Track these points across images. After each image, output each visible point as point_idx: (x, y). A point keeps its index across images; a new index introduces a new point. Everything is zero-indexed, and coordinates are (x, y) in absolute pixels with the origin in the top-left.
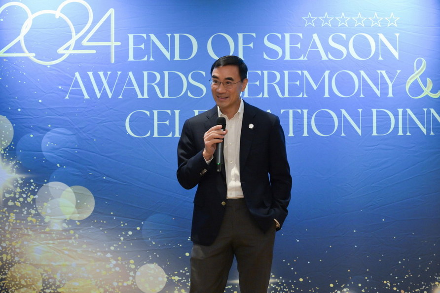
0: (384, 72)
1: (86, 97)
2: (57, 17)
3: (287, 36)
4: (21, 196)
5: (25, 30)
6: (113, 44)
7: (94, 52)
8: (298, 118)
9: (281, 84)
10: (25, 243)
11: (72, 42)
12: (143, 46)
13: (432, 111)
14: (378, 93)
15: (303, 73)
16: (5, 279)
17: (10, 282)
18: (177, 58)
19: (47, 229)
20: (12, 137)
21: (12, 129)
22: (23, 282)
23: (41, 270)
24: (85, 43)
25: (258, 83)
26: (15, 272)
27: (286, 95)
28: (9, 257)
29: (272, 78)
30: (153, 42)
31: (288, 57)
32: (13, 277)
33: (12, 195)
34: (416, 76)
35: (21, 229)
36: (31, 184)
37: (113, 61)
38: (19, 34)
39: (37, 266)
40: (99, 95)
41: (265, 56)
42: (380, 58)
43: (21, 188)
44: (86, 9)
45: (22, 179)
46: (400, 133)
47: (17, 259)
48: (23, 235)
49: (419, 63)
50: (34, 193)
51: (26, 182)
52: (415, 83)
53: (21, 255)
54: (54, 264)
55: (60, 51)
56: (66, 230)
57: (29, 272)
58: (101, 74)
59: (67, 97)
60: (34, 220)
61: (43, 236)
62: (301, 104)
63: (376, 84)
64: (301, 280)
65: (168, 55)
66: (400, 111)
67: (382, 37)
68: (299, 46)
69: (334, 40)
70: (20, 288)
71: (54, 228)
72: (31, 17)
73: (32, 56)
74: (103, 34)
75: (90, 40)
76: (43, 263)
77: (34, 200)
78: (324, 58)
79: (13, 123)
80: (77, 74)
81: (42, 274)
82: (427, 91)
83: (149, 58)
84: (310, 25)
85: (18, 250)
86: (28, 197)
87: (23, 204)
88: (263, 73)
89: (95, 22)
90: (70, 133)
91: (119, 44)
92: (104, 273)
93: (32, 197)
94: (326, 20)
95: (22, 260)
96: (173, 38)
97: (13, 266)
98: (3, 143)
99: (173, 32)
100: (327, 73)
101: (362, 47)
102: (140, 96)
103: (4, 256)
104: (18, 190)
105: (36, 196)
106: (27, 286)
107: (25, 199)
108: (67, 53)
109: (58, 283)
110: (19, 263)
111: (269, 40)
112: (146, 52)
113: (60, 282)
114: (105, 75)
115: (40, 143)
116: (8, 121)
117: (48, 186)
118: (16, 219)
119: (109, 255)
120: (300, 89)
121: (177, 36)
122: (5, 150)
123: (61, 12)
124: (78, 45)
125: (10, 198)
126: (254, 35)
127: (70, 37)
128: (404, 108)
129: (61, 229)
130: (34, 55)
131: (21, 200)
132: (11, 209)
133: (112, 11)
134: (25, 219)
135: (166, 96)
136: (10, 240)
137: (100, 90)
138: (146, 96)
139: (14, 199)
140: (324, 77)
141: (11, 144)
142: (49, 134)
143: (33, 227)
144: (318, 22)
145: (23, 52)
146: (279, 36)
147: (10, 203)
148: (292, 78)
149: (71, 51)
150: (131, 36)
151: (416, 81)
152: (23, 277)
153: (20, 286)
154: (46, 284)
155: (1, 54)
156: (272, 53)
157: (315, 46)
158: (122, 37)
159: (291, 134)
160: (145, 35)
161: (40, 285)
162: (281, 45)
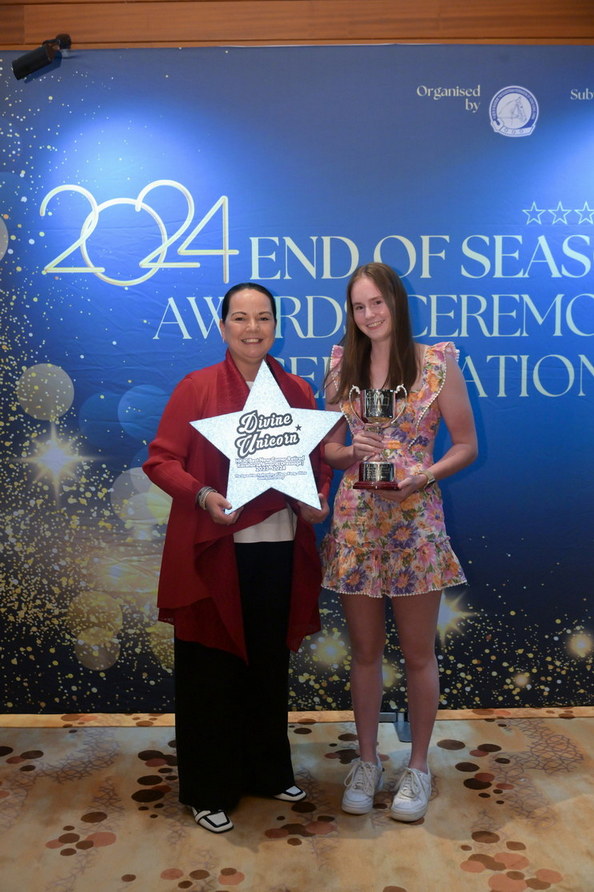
1: (187, 336)
2: (138, 209)
3: (499, 239)
4: (87, 490)
5: (89, 228)
6: (227, 252)
7: (197, 265)
8: (513, 369)
9: (488, 316)
10: (96, 560)
11: (162, 250)
12: (273, 257)
15: (521, 299)
16: (65, 614)
17: (73, 619)
18: (327, 275)
19: (129, 540)
20: (72, 398)
21: (71, 386)
22: (93, 619)
23: (120, 601)
24: (182, 250)
25: (452, 314)
26: (80, 603)
27: (496, 333)
28: (71, 582)
29: (474, 306)
30: (290, 251)
31: (498, 274)
32: (79, 612)
33: (74, 488)
35: (88, 539)
36: (103, 471)
37: (227, 280)
38: (77, 237)
39: (114, 595)
40: (205, 334)
41: (464, 273)
43: (88, 477)
44: (182, 197)
45: (89, 464)
47: (83, 584)
48: (92, 548)
50: (107, 485)
51: (95, 469)
53: (89, 578)
54: (139, 591)
55: (145, 263)
56: (157, 541)
57: (103, 604)
58: (209, 300)
59: (156, 337)
60: (108, 525)
61: (122, 549)
62: (518, 347)
64: (513, 613)
65: (312, 270)
68: (516, 255)
69: (572, 245)
70: (88, 627)
71: (140, 538)
72: (97, 209)
73: (99, 271)
74: (210, 237)
75: (191, 247)
76: (124, 590)
77: (108, 495)
78: (555, 274)
79: (72, 378)
80: (171, 301)
81: (122, 607)
83: (283, 275)
84: (534, 222)
85: (84, 572)
86: (98, 490)
87: (92, 502)
88: (460, 299)
89: (198, 219)
90: (163, 392)
91: (236, 252)
93: (105, 490)
94: (560, 214)
95: (92, 586)
96: (320, 243)
97: (77, 594)
98: (58, 408)
99: (321, 234)
100: (559, 298)
103: (64, 581)
104: (84, 480)
105: (112, 490)
106: (98, 625)
107: (94, 494)
108: (156, 267)
109: (146, 620)
110: (86, 590)
111: (471, 246)
112: (279, 266)
113: (149, 617)
114: (215, 302)
115: (116, 408)
116: (65, 375)
117: (129, 474)
118: (81, 525)
120: (517, 324)
121: (327, 240)
122: (61, 419)
123: (145, 201)
124: (172, 255)
125: (71, 492)
126: (447, 238)
127: (159, 242)
129: (150, 539)
130: (103, 270)
131: (88, 495)
132: (72, 509)
133: (224, 200)
134: (95, 523)
135: (311, 335)
136: (73, 557)
137: (207, 326)
139: (77, 494)
140: (555, 305)
141: (70, 410)
142: (129, 394)
143: (107, 536)
144: (546, 218)
145: (85, 265)
146: (486, 239)
147: (71, 501)
148: (506, 305)
149: (161, 264)
150: (255, 241)
152: (92, 611)
153: (88, 625)
154: (128, 621)
155: (51, 268)
156: (475, 267)
157: (541, 255)
158: (240, 242)
159: (502, 394)
160: (276, 239)
161: (119, 622)
162: (489, 253)
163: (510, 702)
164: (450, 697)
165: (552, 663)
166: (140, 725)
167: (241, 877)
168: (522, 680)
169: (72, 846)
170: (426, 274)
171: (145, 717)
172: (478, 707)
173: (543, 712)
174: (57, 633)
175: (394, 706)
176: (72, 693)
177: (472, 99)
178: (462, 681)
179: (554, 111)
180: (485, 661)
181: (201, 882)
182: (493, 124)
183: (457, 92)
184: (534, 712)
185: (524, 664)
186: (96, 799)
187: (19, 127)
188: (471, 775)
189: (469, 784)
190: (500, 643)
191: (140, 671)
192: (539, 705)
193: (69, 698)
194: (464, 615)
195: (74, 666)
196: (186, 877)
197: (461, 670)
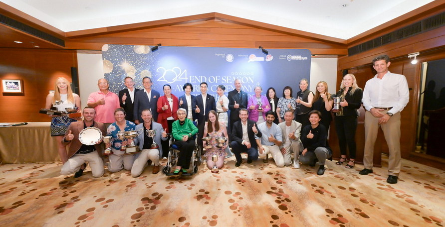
0: (250, 86)
2: (172, 71)
5: (164, 74)
6: (186, 78)
7: (182, 80)
11: (176, 78)
14: (248, 91)
15: (231, 86)
24: (179, 78)
38: (162, 76)
42: (249, 83)
44: (178, 69)
55: (173, 80)
59: (175, 91)
63: (248, 89)
65: (199, 81)
67: (249, 77)
72: (166, 71)
73: (166, 81)
74: (184, 76)
75: (181, 77)
84: (233, 74)
89: (182, 73)
94: (237, 73)
99: (200, 76)
101: (245, 80)
108: (175, 80)
127: (176, 76)
133: (186, 70)
144: (235, 74)
145: (164, 79)
146: (225, 77)
155: (158, 80)
158: (188, 77)
160: (194, 76)
162: (226, 79)
170: (216, 82)
177: (223, 56)
179: (236, 58)
182: (227, 60)
183: (221, 55)
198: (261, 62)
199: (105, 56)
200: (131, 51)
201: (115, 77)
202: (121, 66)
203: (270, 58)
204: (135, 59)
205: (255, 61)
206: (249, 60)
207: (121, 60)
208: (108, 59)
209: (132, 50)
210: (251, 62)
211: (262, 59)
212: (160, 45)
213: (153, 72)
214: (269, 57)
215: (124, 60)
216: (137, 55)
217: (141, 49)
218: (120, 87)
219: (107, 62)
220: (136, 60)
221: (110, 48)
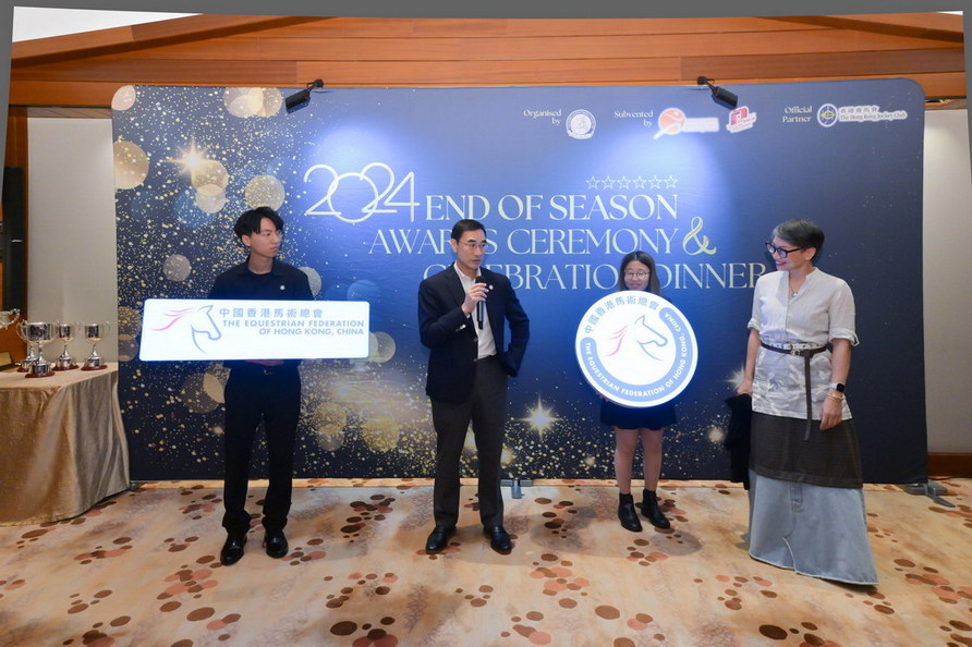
0: (662, 231)
1: (388, 252)
2: (361, 179)
3: (572, 197)
5: (332, 190)
6: (413, 204)
7: (395, 211)
8: (581, 272)
9: (566, 242)
10: (331, 383)
11: (375, 203)
12: (439, 207)
13: (708, 266)
14: (656, 249)
15: (586, 232)
16: (312, 416)
17: (316, 419)
19: (352, 371)
20: (320, 286)
21: (320, 280)
22: (328, 419)
23: (345, 408)
24: (387, 203)
25: (544, 241)
26: (321, 409)
27: (571, 252)
28: (316, 396)
29: (557, 236)
30: (450, 204)
31: (572, 217)
32: (320, 415)
34: (693, 234)
35: (327, 371)
37: (412, 220)
38: (325, 194)
39: (342, 404)
40: (399, 251)
41: (551, 217)
42: (659, 218)
44: (388, 172)
46: (677, 286)
48: (329, 376)
49: (696, 222)
52: (692, 240)
53: (327, 394)
54: (357, 402)
55: (365, 210)
56: (368, 372)
57: (335, 410)
58: (402, 231)
59: (371, 252)
60: (340, 363)
61: (348, 377)
62: (584, 259)
63: (654, 242)
64: (584, 419)
66: (677, 266)
67: (660, 198)
68: (582, 207)
69: (615, 201)
71: (359, 370)
72: (338, 179)
73: (338, 214)
74: (403, 195)
75: (392, 201)
76: (348, 401)
78: (606, 217)
79: (321, 275)
80: (380, 231)
81: (346, 412)
82: (703, 248)
83: (445, 217)
84: (593, 188)
85: (324, 390)
88: (549, 232)
89: (395, 185)
90: (374, 284)
91: (418, 204)
92: (403, 410)
94: (608, 183)
95: (329, 399)
96: (467, 199)
97: (319, 404)
99: (467, 194)
100: (608, 232)
101: (642, 207)
102: (437, 252)
103: (312, 396)
106: (332, 423)
108: (371, 212)
109: (361, 420)
110: (325, 401)
111: (555, 201)
112: (443, 212)
113: (363, 419)
114: (406, 233)
115: (347, 293)
116: (317, 273)
118: (324, 362)
119: (408, 395)
120: (583, 246)
121: (471, 198)
123: (365, 174)
124: (381, 205)
126: (541, 197)
127: (374, 198)
128: (681, 263)
129: (364, 371)
130: (340, 213)
133: (411, 175)
134: (332, 361)
137: (400, 246)
138: (442, 252)
140: (606, 235)
142: (354, 285)
144: (600, 185)
145: (330, 211)
146: (565, 197)
148: (576, 236)
149: (374, 211)
150: (429, 198)
151: (693, 239)
152: (328, 414)
153: (326, 423)
154: (350, 421)
155: (309, 212)
156: (558, 213)
157: (597, 207)
158: (420, 198)
159: (575, 287)
160: (441, 197)
161: (344, 421)
162: (567, 206)
163: (583, 475)
164: (546, 471)
165: (609, 451)
166: (355, 486)
167: (396, 578)
168: (591, 461)
169: (298, 559)
170: (529, 217)
171: (359, 481)
172: (563, 478)
173: (606, 482)
174: (306, 427)
175: (511, 476)
176: (313, 465)
177: (556, 118)
178: (553, 461)
179: (605, 123)
180: (567, 448)
181: (372, 581)
182: (569, 131)
183: (547, 113)
184: (600, 482)
185: (592, 451)
186: (319, 531)
187: (292, 131)
188: (550, 520)
189: (548, 525)
190: (576, 437)
191: (356, 451)
192: (603, 478)
193: (312, 469)
194: (554, 420)
195: (315, 448)
196: (363, 578)
197: (553, 454)
198: (705, 137)
199: (123, 129)
200: (213, 108)
201: (153, 202)
202: (178, 161)
203: (743, 121)
204: (226, 137)
205: (682, 133)
206: (656, 128)
207: (176, 143)
208: (131, 137)
209: (217, 104)
210: (665, 136)
211: (710, 124)
212: (319, 84)
213: (291, 184)
214: (738, 118)
215: (189, 139)
216: (236, 123)
217: (252, 102)
218: (170, 237)
219: (127, 147)
220: (231, 139)
221: (140, 98)
